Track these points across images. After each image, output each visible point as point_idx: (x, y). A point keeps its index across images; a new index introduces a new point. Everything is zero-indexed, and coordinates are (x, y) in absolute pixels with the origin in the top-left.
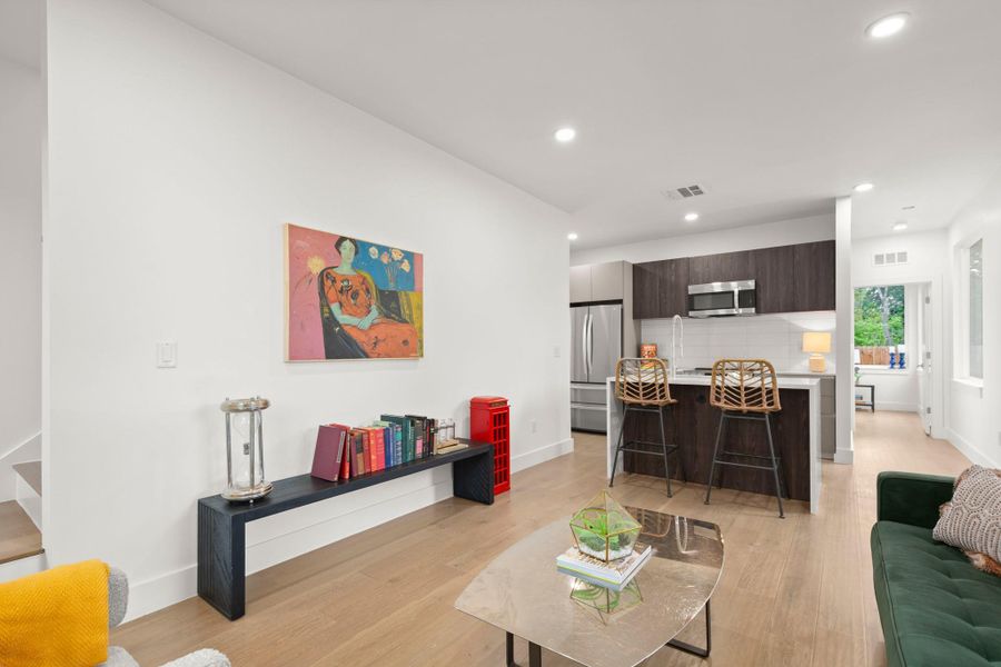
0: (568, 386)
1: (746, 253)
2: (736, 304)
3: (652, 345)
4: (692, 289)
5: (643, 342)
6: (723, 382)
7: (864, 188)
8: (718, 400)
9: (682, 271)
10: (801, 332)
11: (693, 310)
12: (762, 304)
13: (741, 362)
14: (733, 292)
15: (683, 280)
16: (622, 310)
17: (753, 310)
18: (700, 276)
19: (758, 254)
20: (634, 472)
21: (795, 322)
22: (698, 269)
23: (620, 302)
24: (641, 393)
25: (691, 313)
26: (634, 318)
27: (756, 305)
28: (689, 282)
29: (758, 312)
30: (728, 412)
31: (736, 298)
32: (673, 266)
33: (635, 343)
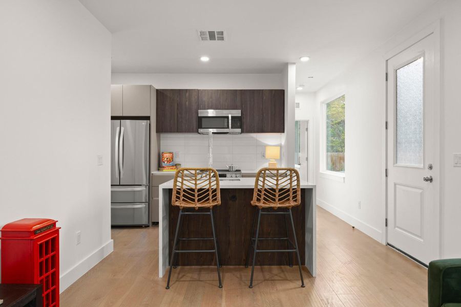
0: (109, 189)
1: (236, 91)
2: (230, 126)
3: (170, 153)
4: (202, 113)
5: (162, 151)
6: (263, 186)
7: (305, 59)
8: (258, 200)
9: (194, 99)
10: (264, 146)
11: (201, 128)
12: (245, 127)
13: (278, 170)
14: (228, 117)
15: (194, 107)
16: (150, 124)
17: (239, 130)
18: (206, 103)
19: (243, 92)
20: (178, 265)
21: (260, 140)
22: (205, 99)
23: (148, 118)
24: (196, 199)
25: (201, 130)
26: (157, 132)
27: (241, 127)
28: (199, 108)
29: (242, 132)
30: (264, 209)
31: (230, 121)
32: (187, 94)
33: (157, 152)
